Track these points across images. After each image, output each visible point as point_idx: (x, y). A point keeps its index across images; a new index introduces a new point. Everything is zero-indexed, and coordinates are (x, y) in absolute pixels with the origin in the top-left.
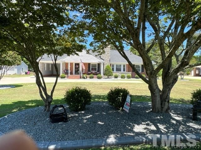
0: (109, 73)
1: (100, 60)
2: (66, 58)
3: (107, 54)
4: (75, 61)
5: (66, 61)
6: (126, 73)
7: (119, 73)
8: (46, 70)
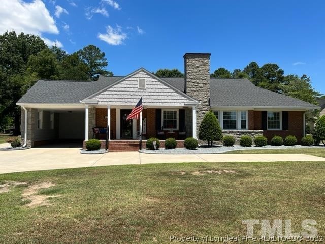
0: (214, 134)
1: (188, 101)
2: (100, 96)
3: (202, 85)
4: (122, 104)
5: (100, 103)
6: (250, 133)
7: (232, 132)
8: (41, 127)
